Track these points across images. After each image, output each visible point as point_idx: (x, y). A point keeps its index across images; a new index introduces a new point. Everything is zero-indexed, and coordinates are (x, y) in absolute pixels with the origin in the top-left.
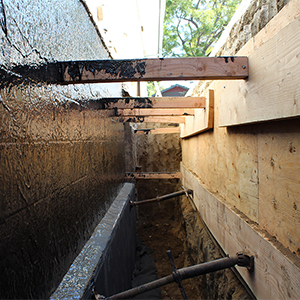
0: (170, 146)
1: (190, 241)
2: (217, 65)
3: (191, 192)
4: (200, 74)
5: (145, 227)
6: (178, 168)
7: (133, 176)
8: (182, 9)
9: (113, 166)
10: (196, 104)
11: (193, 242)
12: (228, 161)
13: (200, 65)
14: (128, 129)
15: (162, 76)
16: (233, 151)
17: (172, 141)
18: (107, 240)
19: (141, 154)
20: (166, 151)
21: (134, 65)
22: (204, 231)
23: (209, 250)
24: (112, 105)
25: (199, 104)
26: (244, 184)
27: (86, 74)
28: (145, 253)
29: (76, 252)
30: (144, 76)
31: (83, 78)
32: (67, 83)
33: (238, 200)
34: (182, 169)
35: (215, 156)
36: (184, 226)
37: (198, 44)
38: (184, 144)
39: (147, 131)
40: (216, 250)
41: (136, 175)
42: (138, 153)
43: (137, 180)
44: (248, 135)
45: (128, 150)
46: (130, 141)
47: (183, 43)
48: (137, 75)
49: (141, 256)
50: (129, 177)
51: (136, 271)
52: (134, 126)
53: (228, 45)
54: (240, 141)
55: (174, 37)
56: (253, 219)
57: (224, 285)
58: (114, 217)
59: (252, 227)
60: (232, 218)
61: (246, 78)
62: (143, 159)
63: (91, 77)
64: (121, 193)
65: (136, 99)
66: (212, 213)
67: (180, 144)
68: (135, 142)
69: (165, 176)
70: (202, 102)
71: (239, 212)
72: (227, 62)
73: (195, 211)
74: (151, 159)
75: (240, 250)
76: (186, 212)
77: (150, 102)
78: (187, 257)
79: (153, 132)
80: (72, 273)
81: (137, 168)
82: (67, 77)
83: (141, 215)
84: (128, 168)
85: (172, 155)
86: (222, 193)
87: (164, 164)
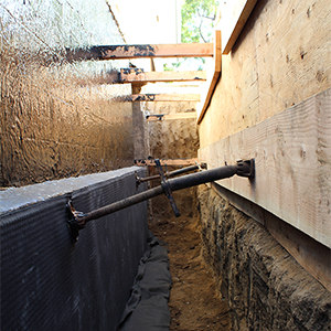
0: (187, 136)
3: (204, 166)
5: (160, 224)
7: (144, 163)
8: (204, 7)
10: (203, 52)
14: (139, 115)
17: (189, 129)
19: (155, 144)
20: (182, 141)
25: (206, 51)
28: (157, 244)
39: (160, 116)
41: (148, 162)
42: (151, 142)
45: (140, 138)
46: (142, 128)
49: (152, 246)
50: (140, 163)
55: (197, 38)
62: (157, 150)
65: (136, 46)
67: (198, 133)
68: (147, 129)
69: (180, 162)
70: (209, 48)
74: (165, 151)
77: (152, 49)
79: (166, 117)
85: (189, 145)
87: (180, 155)
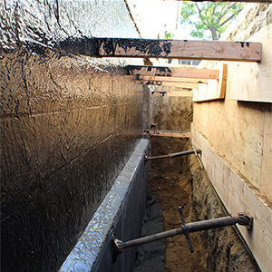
0: (183, 108)
1: (195, 195)
2: (234, 49)
3: (199, 152)
4: (219, 56)
5: (156, 179)
6: (188, 128)
7: (148, 132)
9: (132, 125)
10: (211, 76)
11: (198, 197)
12: (236, 130)
13: (219, 48)
14: (146, 91)
15: (185, 56)
16: (241, 122)
17: (185, 103)
18: (125, 192)
19: (157, 113)
20: (179, 112)
21: (161, 44)
22: (209, 188)
23: (213, 206)
24: (136, 72)
25: (213, 76)
26: (249, 153)
27: (119, 49)
28: (155, 202)
29: (100, 201)
30: (169, 55)
31: (116, 53)
32: (101, 57)
33: (243, 166)
34: (192, 129)
35: (225, 123)
36: (191, 181)
37: (213, 14)
38: (196, 107)
39: (164, 93)
40: (219, 207)
41: (152, 132)
42: (154, 112)
43: (152, 136)
44: (257, 111)
45: (145, 109)
46: (148, 101)
47: (200, 12)
48: (163, 54)
49: (151, 204)
50: (145, 133)
51: (146, 218)
52: (152, 88)
53: (244, 26)
54: (249, 115)
55: (192, 6)
56: (255, 185)
57: (224, 238)
58: (131, 171)
59: (254, 192)
60: (236, 181)
61: (259, 62)
62: (158, 118)
63: (123, 53)
64: (137, 149)
65: (157, 68)
66: (218, 174)
67: (192, 107)
68: (152, 102)
69: (177, 135)
70: (216, 74)
71: (243, 177)
72: (242, 46)
73: (202, 169)
74: (165, 119)
75: (241, 211)
76: (193, 169)
77: (170, 71)
78: (191, 208)
79: (168, 95)
80: (96, 219)
81: (152, 126)
82: (102, 52)
83: (153, 167)
84: (144, 125)
85: (184, 116)
86: (228, 157)
87: (176, 123)
